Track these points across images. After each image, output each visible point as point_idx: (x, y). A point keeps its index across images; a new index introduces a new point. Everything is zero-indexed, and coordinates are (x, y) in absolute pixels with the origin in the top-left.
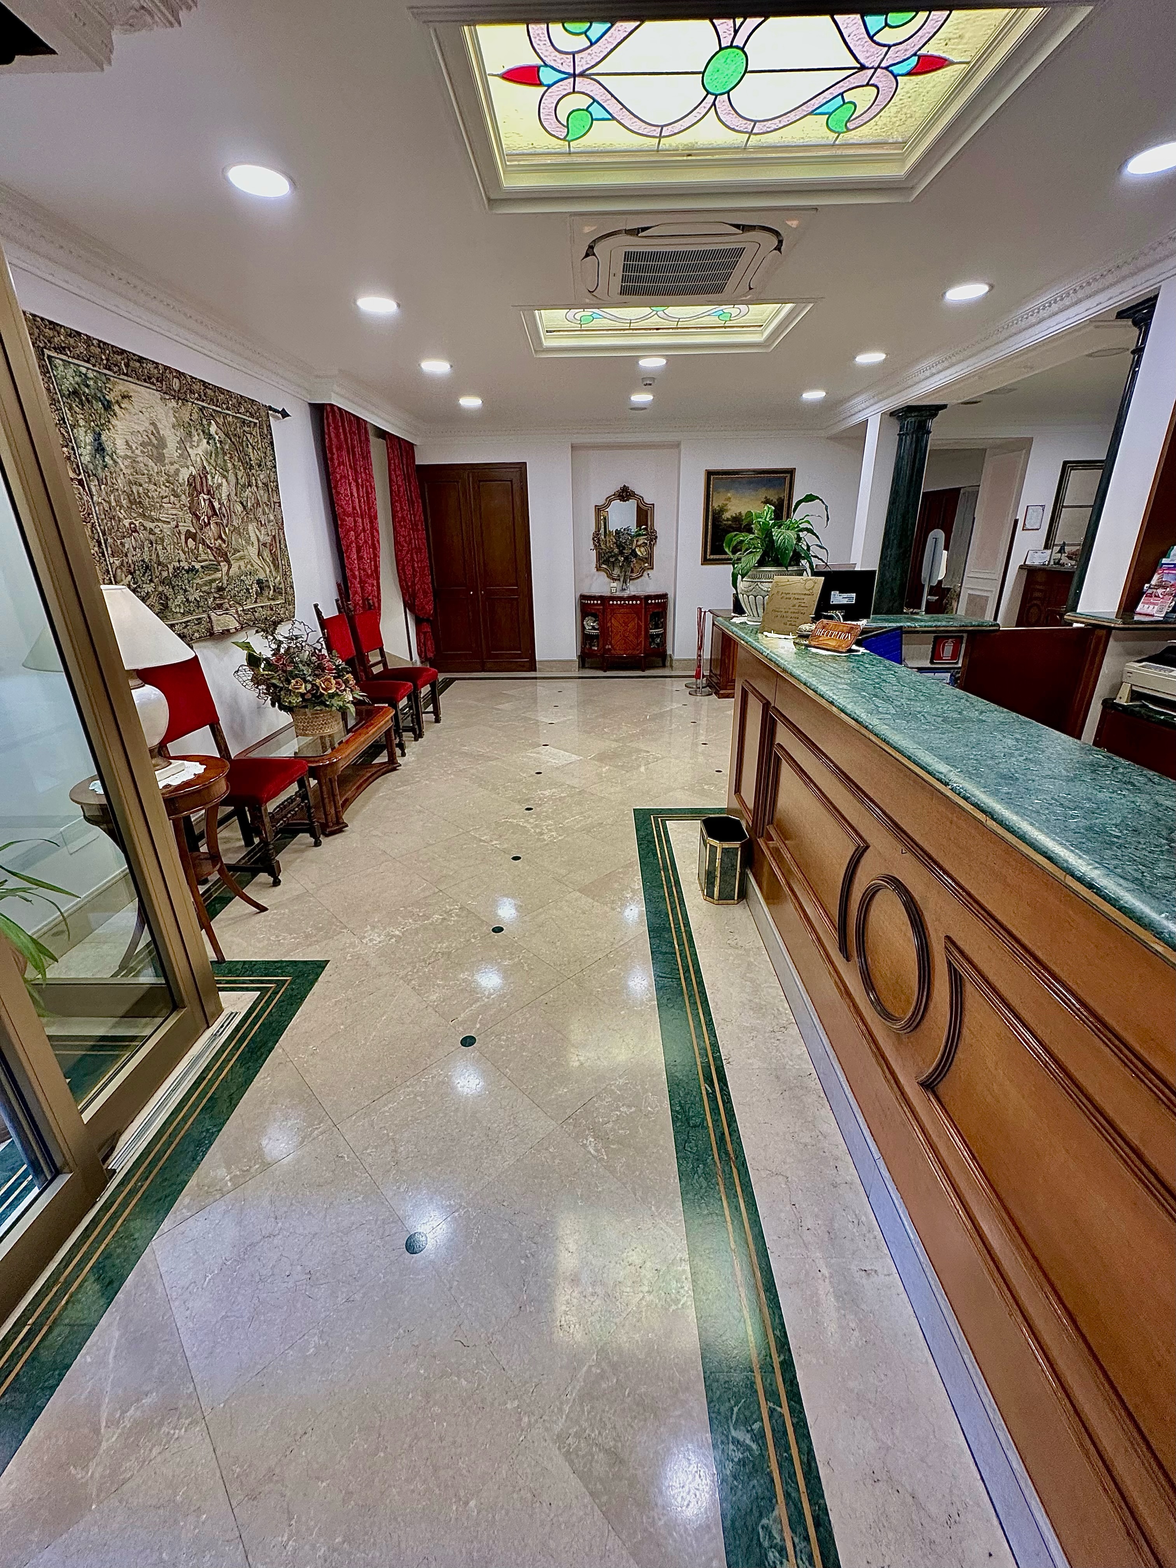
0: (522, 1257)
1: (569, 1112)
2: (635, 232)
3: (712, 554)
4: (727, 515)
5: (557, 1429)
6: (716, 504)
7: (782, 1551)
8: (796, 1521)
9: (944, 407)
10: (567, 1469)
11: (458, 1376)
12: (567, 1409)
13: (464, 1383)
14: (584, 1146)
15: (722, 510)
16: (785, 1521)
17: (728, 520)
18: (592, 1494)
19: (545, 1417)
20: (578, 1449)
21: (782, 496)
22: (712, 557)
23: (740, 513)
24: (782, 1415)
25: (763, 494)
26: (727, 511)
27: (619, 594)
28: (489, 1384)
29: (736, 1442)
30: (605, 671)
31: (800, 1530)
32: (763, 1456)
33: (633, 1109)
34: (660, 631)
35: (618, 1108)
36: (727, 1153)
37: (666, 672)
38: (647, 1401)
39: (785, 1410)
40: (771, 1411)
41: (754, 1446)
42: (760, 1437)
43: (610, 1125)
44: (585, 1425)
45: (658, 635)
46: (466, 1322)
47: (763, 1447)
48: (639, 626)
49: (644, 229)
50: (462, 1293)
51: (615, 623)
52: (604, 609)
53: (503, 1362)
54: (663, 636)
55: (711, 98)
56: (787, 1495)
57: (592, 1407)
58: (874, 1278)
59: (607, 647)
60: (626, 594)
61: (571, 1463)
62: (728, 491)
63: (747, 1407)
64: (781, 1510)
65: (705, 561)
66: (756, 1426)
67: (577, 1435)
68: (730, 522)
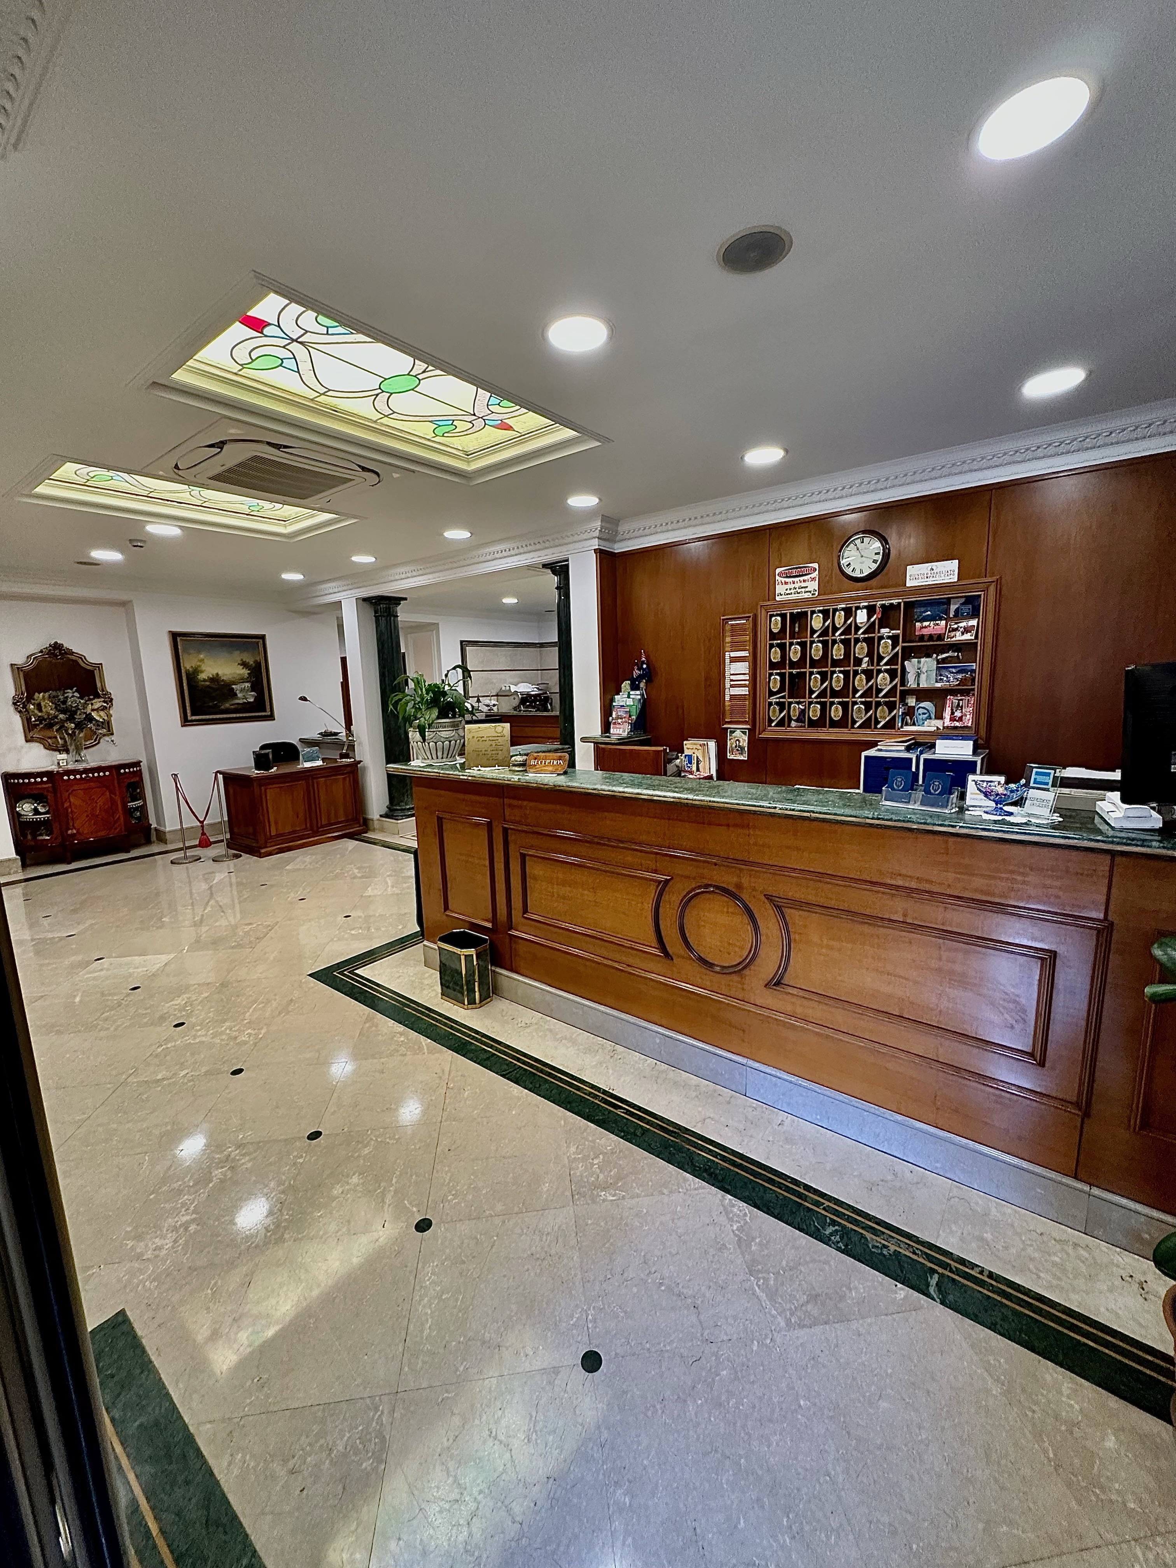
0: (660, 1287)
1: (568, 1193)
2: (278, 447)
3: (193, 715)
4: (202, 676)
5: (783, 1324)
6: (188, 664)
7: (885, 1246)
8: (874, 1232)
9: (405, 599)
10: (807, 1330)
11: (717, 1375)
12: (774, 1312)
13: (725, 1372)
14: (604, 1200)
15: (196, 671)
16: (874, 1237)
17: (205, 680)
18: (826, 1323)
19: (773, 1328)
20: (799, 1318)
21: (258, 659)
22: (194, 718)
23: (217, 674)
24: (828, 1206)
25: (238, 656)
26: (202, 672)
27: (71, 767)
28: (734, 1355)
29: (831, 1234)
30: (69, 863)
31: (879, 1233)
32: (844, 1227)
33: (601, 1156)
34: (139, 803)
35: (593, 1165)
36: (673, 1132)
37: (155, 848)
38: (792, 1264)
39: (827, 1203)
40: (824, 1209)
41: (837, 1227)
42: (834, 1223)
43: (601, 1176)
44: (788, 1306)
45: (136, 809)
46: (682, 1350)
47: (839, 1224)
48: (112, 800)
49: (286, 447)
50: (659, 1344)
51: (75, 801)
52: (53, 787)
53: (725, 1338)
54: (143, 809)
55: (380, 391)
56: (863, 1228)
57: (782, 1297)
58: (786, 1124)
59: (70, 832)
60: (80, 766)
61: (804, 1326)
62: (199, 652)
63: (817, 1218)
64: (869, 1235)
65: (185, 722)
66: (828, 1221)
67: (792, 1314)
68: (208, 683)
